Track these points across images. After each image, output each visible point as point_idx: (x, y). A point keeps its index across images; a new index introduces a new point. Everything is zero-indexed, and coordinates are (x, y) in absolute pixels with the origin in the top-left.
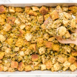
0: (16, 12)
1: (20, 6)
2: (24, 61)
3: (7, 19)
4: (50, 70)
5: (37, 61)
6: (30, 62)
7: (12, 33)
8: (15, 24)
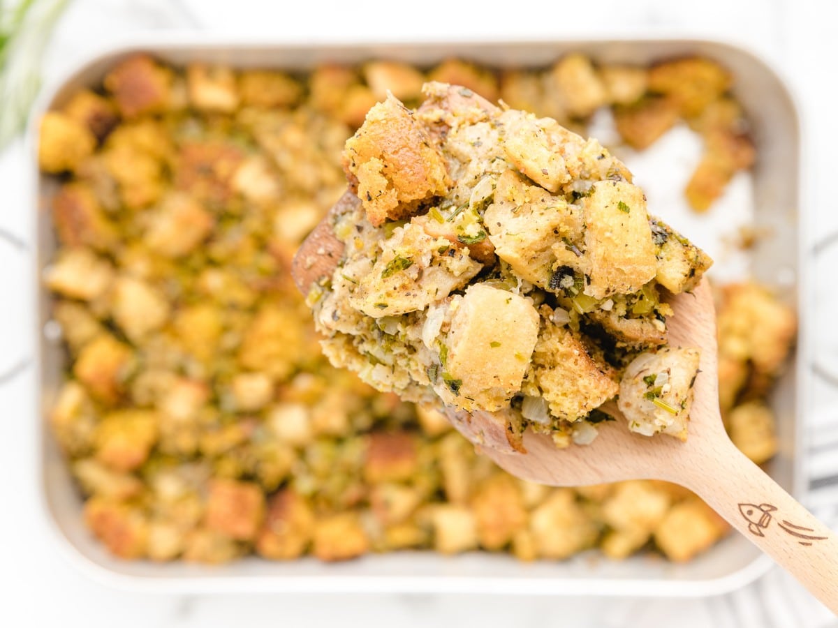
0: (243, 104)
1: (279, 61)
2: (304, 485)
3: (175, 162)
4: (508, 548)
5: (408, 483)
6: (353, 492)
7: (212, 263)
8: (241, 197)
